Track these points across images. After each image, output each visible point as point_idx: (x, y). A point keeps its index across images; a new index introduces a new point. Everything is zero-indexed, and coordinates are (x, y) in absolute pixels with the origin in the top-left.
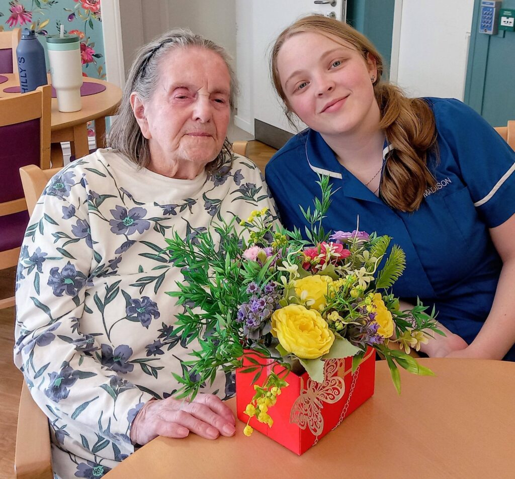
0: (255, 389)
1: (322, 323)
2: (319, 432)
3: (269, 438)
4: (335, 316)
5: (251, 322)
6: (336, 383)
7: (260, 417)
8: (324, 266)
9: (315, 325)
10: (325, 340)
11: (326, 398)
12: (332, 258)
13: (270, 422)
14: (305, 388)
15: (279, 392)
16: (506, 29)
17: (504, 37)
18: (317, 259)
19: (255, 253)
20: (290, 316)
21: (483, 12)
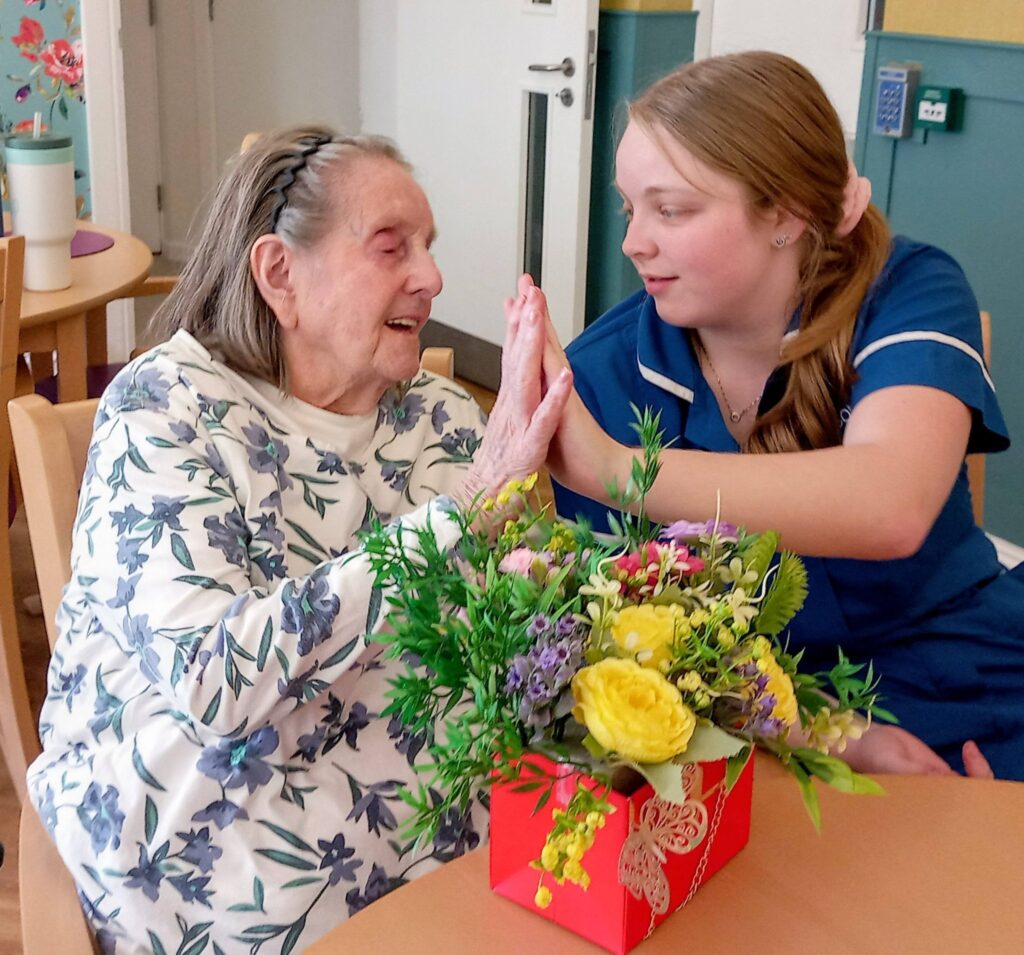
0: (554, 817)
1: (671, 693)
2: (664, 908)
3: (558, 924)
4: (692, 681)
5: (536, 691)
6: (690, 813)
7: (567, 869)
8: (658, 589)
9: (658, 697)
10: (678, 726)
11: (673, 843)
12: (672, 573)
13: (584, 881)
14: (637, 819)
15: (602, 822)
16: (929, 127)
17: (925, 142)
18: (641, 576)
19: (526, 562)
20: (610, 681)
21: (882, 92)
